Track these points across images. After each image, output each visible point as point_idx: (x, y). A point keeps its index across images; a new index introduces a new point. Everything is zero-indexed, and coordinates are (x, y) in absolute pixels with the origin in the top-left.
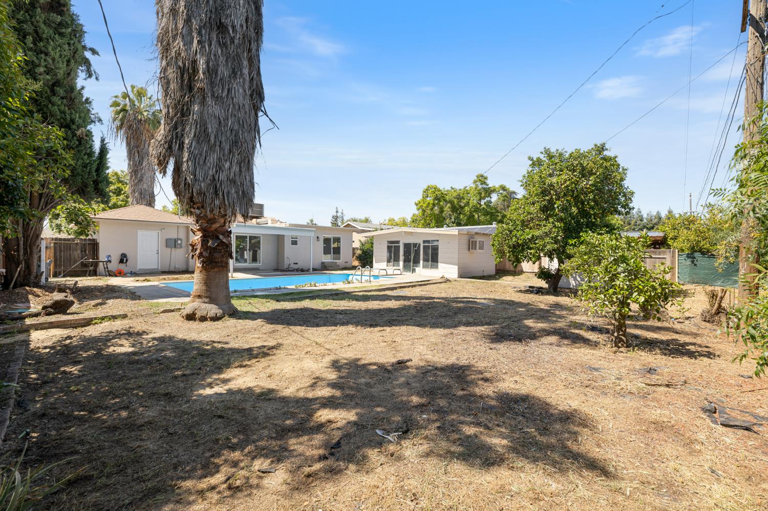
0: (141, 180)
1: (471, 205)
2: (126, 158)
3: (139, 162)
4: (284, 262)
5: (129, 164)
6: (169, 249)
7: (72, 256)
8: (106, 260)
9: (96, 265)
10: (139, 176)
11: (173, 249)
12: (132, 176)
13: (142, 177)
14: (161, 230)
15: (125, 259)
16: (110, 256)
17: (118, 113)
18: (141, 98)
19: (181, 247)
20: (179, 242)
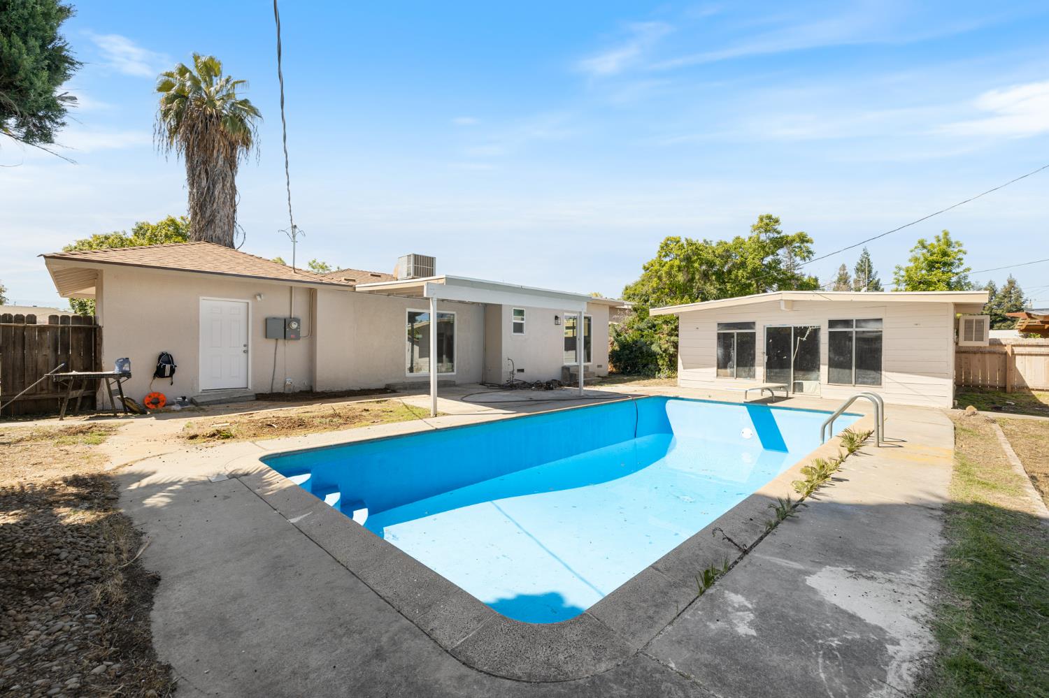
0: (211, 222)
1: (750, 267)
2: (186, 183)
3: (209, 188)
4: (500, 368)
5: (190, 193)
6: (272, 343)
7: (28, 359)
8: (116, 371)
9: (94, 383)
10: (208, 214)
11: (281, 342)
12: (197, 214)
13: (213, 215)
14: (255, 297)
15: (168, 367)
16: (126, 360)
17: (170, 100)
18: (211, 80)
19: (298, 338)
20: (294, 326)
